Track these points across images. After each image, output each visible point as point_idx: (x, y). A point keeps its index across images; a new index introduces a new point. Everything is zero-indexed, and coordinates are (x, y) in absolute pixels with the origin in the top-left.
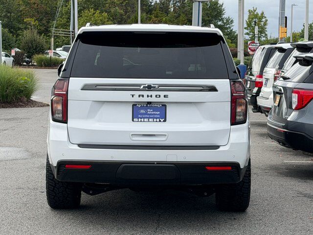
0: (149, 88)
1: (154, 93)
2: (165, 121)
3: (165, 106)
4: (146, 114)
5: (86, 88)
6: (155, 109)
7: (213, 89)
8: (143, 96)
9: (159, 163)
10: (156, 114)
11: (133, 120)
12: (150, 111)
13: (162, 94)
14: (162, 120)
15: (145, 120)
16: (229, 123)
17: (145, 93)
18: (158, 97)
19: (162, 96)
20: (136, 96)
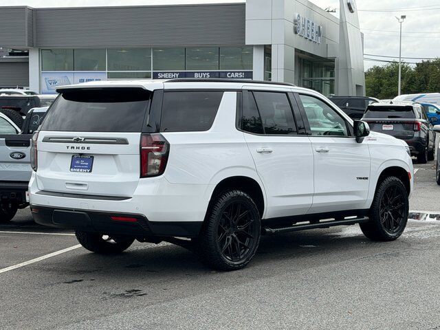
1: (81, 145)
2: (90, 171)
3: (93, 157)
4: (79, 164)
6: (86, 160)
8: (74, 148)
9: (76, 210)
11: (71, 170)
12: (82, 162)
13: (86, 145)
14: (88, 171)
15: (78, 170)
16: (139, 176)
17: (75, 145)
18: (83, 148)
19: (86, 148)
20: (70, 148)
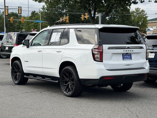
0: (128, 48)
3: (131, 54)
4: (126, 57)
5: (109, 48)
6: (129, 55)
7: (141, 48)
8: (127, 51)
10: (129, 57)
11: (123, 60)
14: (131, 59)
16: (146, 60)
18: (131, 51)
19: (132, 51)
20: (125, 51)
